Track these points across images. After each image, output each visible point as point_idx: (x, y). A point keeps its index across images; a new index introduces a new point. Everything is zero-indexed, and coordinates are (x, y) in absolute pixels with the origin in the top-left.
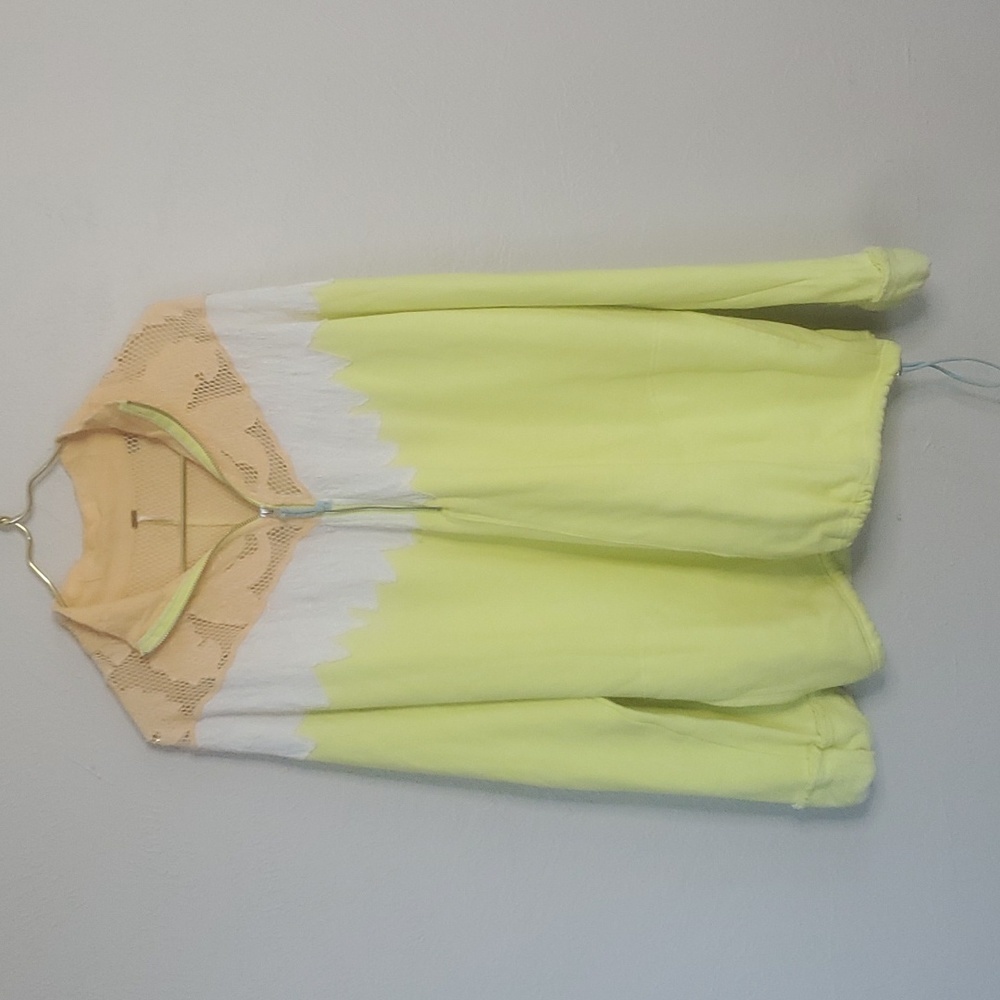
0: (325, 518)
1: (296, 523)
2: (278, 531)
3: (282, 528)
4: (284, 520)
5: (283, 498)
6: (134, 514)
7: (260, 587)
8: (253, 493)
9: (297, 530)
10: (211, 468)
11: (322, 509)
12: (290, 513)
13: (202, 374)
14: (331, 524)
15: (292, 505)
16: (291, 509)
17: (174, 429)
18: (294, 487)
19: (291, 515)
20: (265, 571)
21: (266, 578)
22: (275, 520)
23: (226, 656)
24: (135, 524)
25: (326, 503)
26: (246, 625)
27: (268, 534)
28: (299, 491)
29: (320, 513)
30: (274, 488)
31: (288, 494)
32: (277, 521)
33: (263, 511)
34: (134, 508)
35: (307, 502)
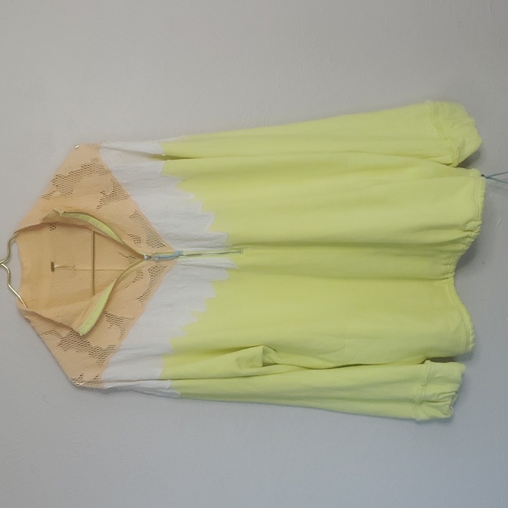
0: (179, 260)
1: (163, 263)
2: (154, 268)
3: (156, 267)
4: (157, 262)
5: (155, 250)
6: (52, 264)
7: (143, 298)
8: (139, 248)
9: (164, 267)
10: (115, 237)
11: (178, 255)
12: (160, 258)
13: (104, 191)
14: (183, 263)
15: (161, 253)
16: (161, 255)
17: (91, 220)
18: (161, 244)
19: (161, 259)
20: (146, 290)
21: (146, 293)
22: (152, 262)
23: (122, 335)
24: (53, 269)
25: (180, 252)
26: (134, 318)
27: (149, 270)
28: (164, 246)
29: (177, 257)
30: (150, 245)
31: (158, 247)
32: (154, 262)
33: (146, 257)
34: (53, 261)
35: (169, 251)
